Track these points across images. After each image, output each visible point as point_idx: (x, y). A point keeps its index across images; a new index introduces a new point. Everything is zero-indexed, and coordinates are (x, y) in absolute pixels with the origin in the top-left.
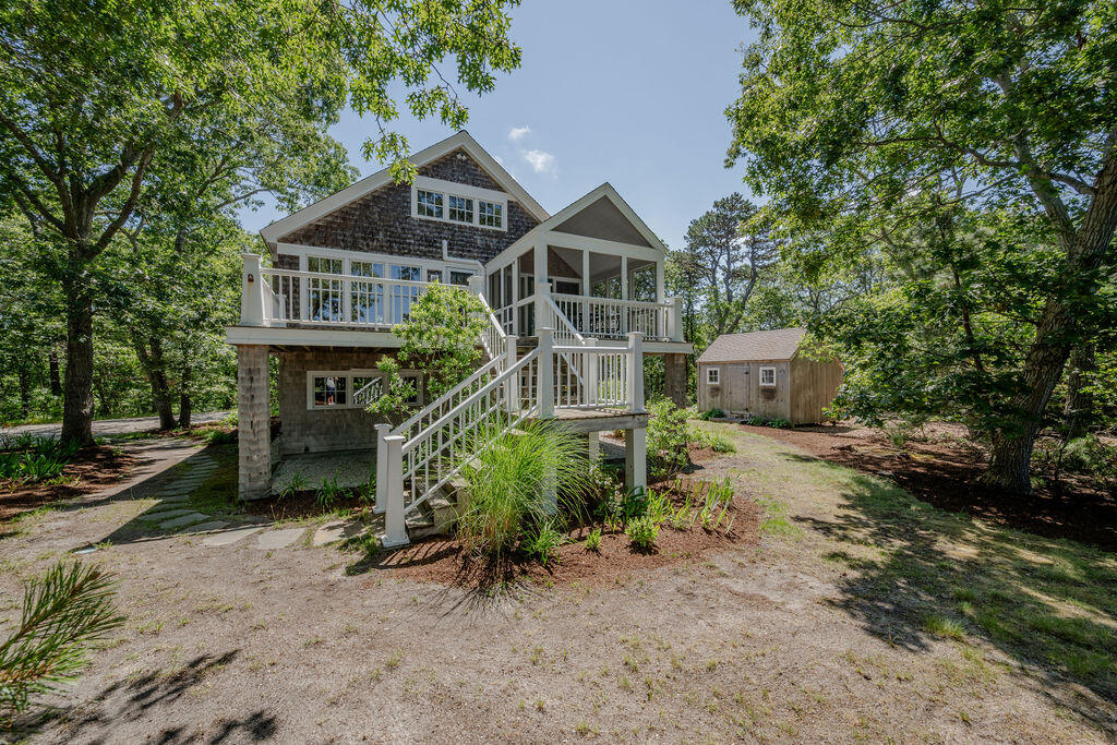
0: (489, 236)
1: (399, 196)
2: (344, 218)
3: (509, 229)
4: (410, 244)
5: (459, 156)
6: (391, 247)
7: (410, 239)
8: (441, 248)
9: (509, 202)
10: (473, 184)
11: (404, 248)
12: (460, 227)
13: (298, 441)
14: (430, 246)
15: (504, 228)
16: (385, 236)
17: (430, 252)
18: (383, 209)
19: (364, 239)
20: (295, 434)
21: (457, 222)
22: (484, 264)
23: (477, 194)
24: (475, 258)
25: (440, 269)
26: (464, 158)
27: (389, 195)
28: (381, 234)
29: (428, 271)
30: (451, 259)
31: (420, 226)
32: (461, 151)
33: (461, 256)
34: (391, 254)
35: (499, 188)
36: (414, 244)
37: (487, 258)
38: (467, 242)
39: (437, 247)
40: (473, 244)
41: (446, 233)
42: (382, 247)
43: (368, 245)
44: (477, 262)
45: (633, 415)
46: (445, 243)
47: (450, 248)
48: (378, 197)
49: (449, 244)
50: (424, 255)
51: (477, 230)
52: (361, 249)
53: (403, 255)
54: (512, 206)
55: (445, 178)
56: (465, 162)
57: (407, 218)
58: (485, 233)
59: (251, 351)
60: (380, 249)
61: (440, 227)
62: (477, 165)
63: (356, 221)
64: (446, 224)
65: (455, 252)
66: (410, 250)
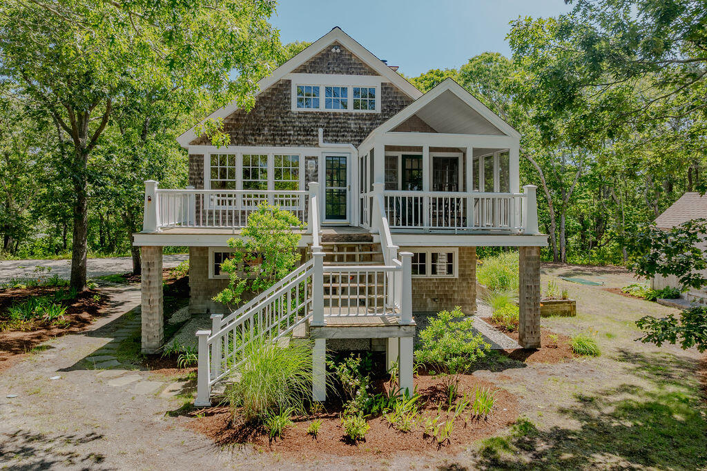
0: (362, 120)
1: (282, 94)
2: (237, 120)
3: (383, 111)
4: (290, 134)
5: (333, 50)
6: (274, 140)
7: (290, 130)
8: (317, 135)
9: (382, 84)
10: (348, 73)
11: (285, 140)
12: (335, 114)
13: (202, 303)
14: (308, 135)
15: (378, 109)
16: (269, 130)
17: (307, 140)
18: (267, 108)
19: (253, 135)
20: (201, 298)
21: (332, 110)
22: (356, 146)
23: (351, 82)
24: (348, 142)
25: (316, 156)
26: (338, 51)
27: (273, 94)
28: (266, 129)
29: (306, 158)
30: (327, 145)
31: (299, 117)
32: (337, 45)
33: (336, 141)
34: (274, 145)
35: (373, 73)
36: (294, 135)
37: (361, 141)
38: (342, 127)
39: (313, 136)
40: (347, 129)
41: (322, 123)
42: (267, 140)
43: (255, 140)
44: (351, 145)
45: (399, 326)
46: (321, 131)
47: (326, 134)
48: (263, 98)
49: (325, 131)
50: (303, 143)
51: (351, 115)
52: (250, 144)
53: (284, 145)
54: (386, 88)
55: (322, 72)
56: (340, 54)
57: (287, 113)
58: (359, 117)
59: (149, 250)
60: (265, 142)
61: (317, 117)
62: (351, 55)
63: (246, 121)
64: (322, 114)
65: (330, 138)
66: (290, 140)
